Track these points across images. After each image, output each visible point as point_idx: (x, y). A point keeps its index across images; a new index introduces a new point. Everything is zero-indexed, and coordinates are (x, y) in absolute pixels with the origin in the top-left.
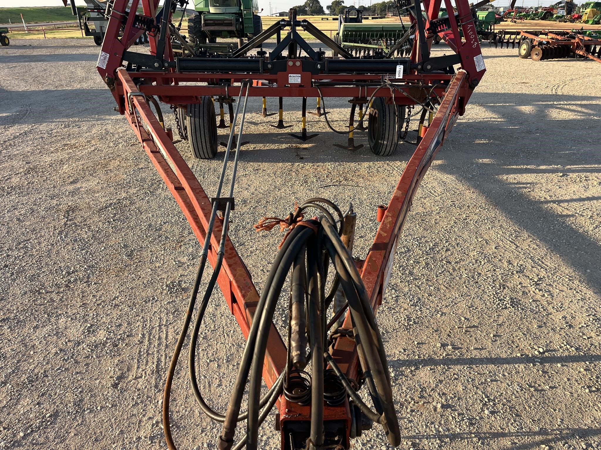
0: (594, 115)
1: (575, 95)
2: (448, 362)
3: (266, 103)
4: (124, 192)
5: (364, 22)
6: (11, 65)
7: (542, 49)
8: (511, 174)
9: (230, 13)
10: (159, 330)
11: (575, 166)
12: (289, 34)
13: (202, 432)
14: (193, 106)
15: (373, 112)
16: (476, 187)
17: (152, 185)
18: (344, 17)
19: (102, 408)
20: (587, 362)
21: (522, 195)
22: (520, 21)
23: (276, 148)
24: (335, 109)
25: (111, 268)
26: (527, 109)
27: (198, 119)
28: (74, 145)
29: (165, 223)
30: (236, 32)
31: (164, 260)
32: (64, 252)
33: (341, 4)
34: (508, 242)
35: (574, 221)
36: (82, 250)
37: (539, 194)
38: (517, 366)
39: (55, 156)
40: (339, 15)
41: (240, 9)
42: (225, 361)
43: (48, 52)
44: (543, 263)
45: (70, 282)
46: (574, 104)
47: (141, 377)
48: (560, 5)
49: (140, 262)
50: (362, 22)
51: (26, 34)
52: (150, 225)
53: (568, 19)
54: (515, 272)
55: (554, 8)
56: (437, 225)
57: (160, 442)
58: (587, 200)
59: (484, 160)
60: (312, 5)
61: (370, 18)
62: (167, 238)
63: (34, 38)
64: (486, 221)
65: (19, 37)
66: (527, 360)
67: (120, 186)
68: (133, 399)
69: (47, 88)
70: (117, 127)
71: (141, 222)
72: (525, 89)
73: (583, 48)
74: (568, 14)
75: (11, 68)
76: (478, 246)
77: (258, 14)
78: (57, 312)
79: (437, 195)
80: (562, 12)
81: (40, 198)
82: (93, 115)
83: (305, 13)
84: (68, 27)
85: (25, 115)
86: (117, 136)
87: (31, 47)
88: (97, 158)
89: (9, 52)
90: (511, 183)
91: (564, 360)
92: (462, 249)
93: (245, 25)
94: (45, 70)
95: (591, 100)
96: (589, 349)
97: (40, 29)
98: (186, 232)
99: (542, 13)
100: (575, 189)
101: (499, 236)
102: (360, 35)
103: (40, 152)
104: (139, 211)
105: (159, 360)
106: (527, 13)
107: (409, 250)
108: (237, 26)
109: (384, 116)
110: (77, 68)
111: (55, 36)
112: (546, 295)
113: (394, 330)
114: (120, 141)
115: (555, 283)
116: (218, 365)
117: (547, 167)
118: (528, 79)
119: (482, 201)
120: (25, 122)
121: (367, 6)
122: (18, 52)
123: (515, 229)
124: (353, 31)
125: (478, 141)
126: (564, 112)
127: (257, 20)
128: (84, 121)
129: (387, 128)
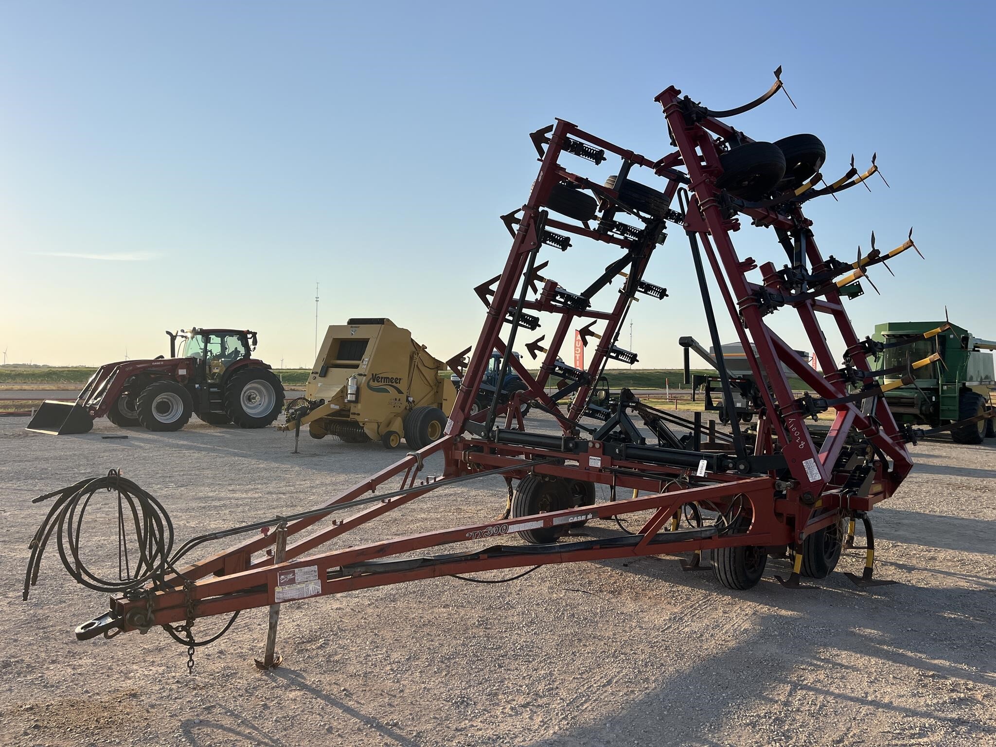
59: (868, 630)
93: (942, 407)
117: (947, 663)
129: (727, 568)
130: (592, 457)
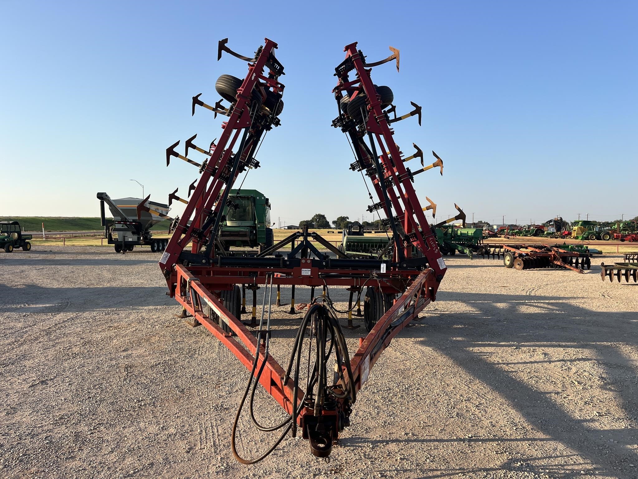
0: (556, 310)
1: (546, 296)
2: (408, 441)
3: (280, 296)
4: (168, 356)
5: (366, 235)
6: (38, 267)
7: (523, 260)
8: (477, 347)
9: (245, 226)
10: (212, 428)
11: (528, 343)
12: (302, 242)
13: (249, 470)
14: (226, 291)
15: (367, 300)
16: (447, 354)
17: (189, 352)
18: (348, 230)
19: (181, 461)
20: (499, 442)
21: (481, 359)
22: (513, 237)
23: (288, 328)
24: (338, 303)
25: (170, 398)
26: (501, 305)
27: (229, 302)
28: (118, 326)
29: (205, 374)
30: (249, 242)
31: (208, 394)
32: (131, 390)
33: (346, 220)
34: (463, 385)
35: (515, 375)
36: (145, 389)
37: (494, 359)
38: (452, 443)
39: (104, 334)
40: (343, 229)
41: (255, 223)
42: (259, 441)
43: (70, 257)
44: (485, 396)
45: (141, 405)
46: (542, 303)
47: (204, 448)
48: (551, 223)
49: (190, 395)
50: (363, 235)
51: (44, 241)
52: (193, 375)
53: (558, 236)
54: (464, 400)
55: (546, 226)
56: (413, 376)
57: (222, 474)
58: (530, 363)
59: (457, 338)
60: (319, 220)
61: (373, 232)
62: (207, 382)
63: (53, 245)
64: (450, 374)
65: (38, 244)
66: (459, 440)
67: (163, 353)
68: (201, 457)
69: (79, 286)
70: (151, 315)
71: (186, 374)
72: (504, 291)
73: (559, 259)
74: (557, 231)
75: (39, 269)
76: (441, 387)
77: (270, 227)
78: (137, 420)
79: (416, 359)
80: (552, 230)
81: (101, 360)
82: (127, 306)
83: (313, 227)
84: (85, 236)
85: (67, 306)
86: (152, 321)
87: (51, 252)
88: (140, 335)
89: (32, 256)
90: (475, 353)
91: (483, 441)
92: (429, 389)
93: (258, 236)
94: (73, 272)
95: (558, 300)
96: (503, 436)
97: (57, 237)
98: (222, 379)
99: (533, 230)
100: (522, 357)
101: (457, 382)
102: (361, 246)
103: (90, 332)
104: (183, 367)
105: (214, 442)
106: (519, 230)
107: (390, 389)
108: (251, 237)
109: (375, 302)
110: (102, 271)
111: (74, 244)
112: (482, 412)
113: (374, 427)
114: (156, 324)
115: (490, 406)
116: (255, 443)
117: (506, 343)
118: (508, 284)
119: (450, 362)
120: (69, 311)
121: (370, 222)
122: (41, 257)
123: (470, 378)
124: (355, 242)
125: (455, 326)
126: (532, 308)
127: (269, 232)
128: (121, 310)
129: (378, 311)
130: (304, 269)
